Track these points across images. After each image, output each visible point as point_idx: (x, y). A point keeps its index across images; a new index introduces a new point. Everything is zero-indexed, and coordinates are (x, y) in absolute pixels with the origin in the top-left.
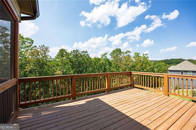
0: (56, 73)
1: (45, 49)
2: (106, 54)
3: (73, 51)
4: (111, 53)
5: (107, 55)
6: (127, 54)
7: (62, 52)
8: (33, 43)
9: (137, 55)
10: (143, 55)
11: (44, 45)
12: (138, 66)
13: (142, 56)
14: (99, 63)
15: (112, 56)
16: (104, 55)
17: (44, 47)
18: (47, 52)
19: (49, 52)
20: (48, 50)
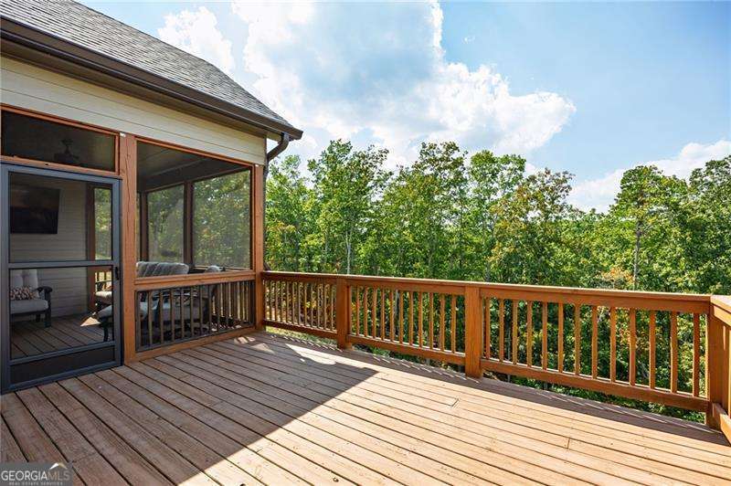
0: (604, 276)
1: (552, 184)
7: (638, 185)
8: (522, 169)
18: (559, 193)
19: (570, 193)
20: (564, 185)
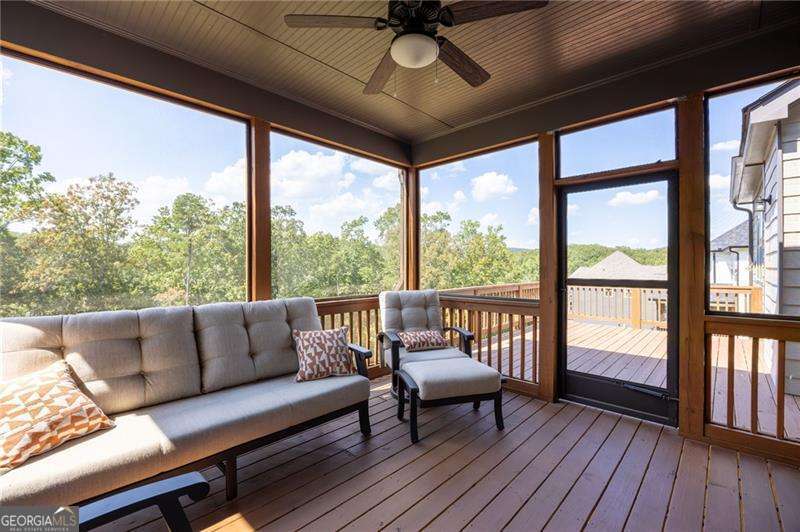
2: (363, 221)
3: (232, 206)
4: (378, 218)
5: (364, 227)
6: (438, 225)
9: (471, 228)
10: (490, 229)
11: (111, 175)
12: (476, 268)
13: (485, 232)
14: (333, 257)
15: (383, 230)
16: (355, 224)
17: (115, 182)
18: (124, 206)
19: (137, 206)
